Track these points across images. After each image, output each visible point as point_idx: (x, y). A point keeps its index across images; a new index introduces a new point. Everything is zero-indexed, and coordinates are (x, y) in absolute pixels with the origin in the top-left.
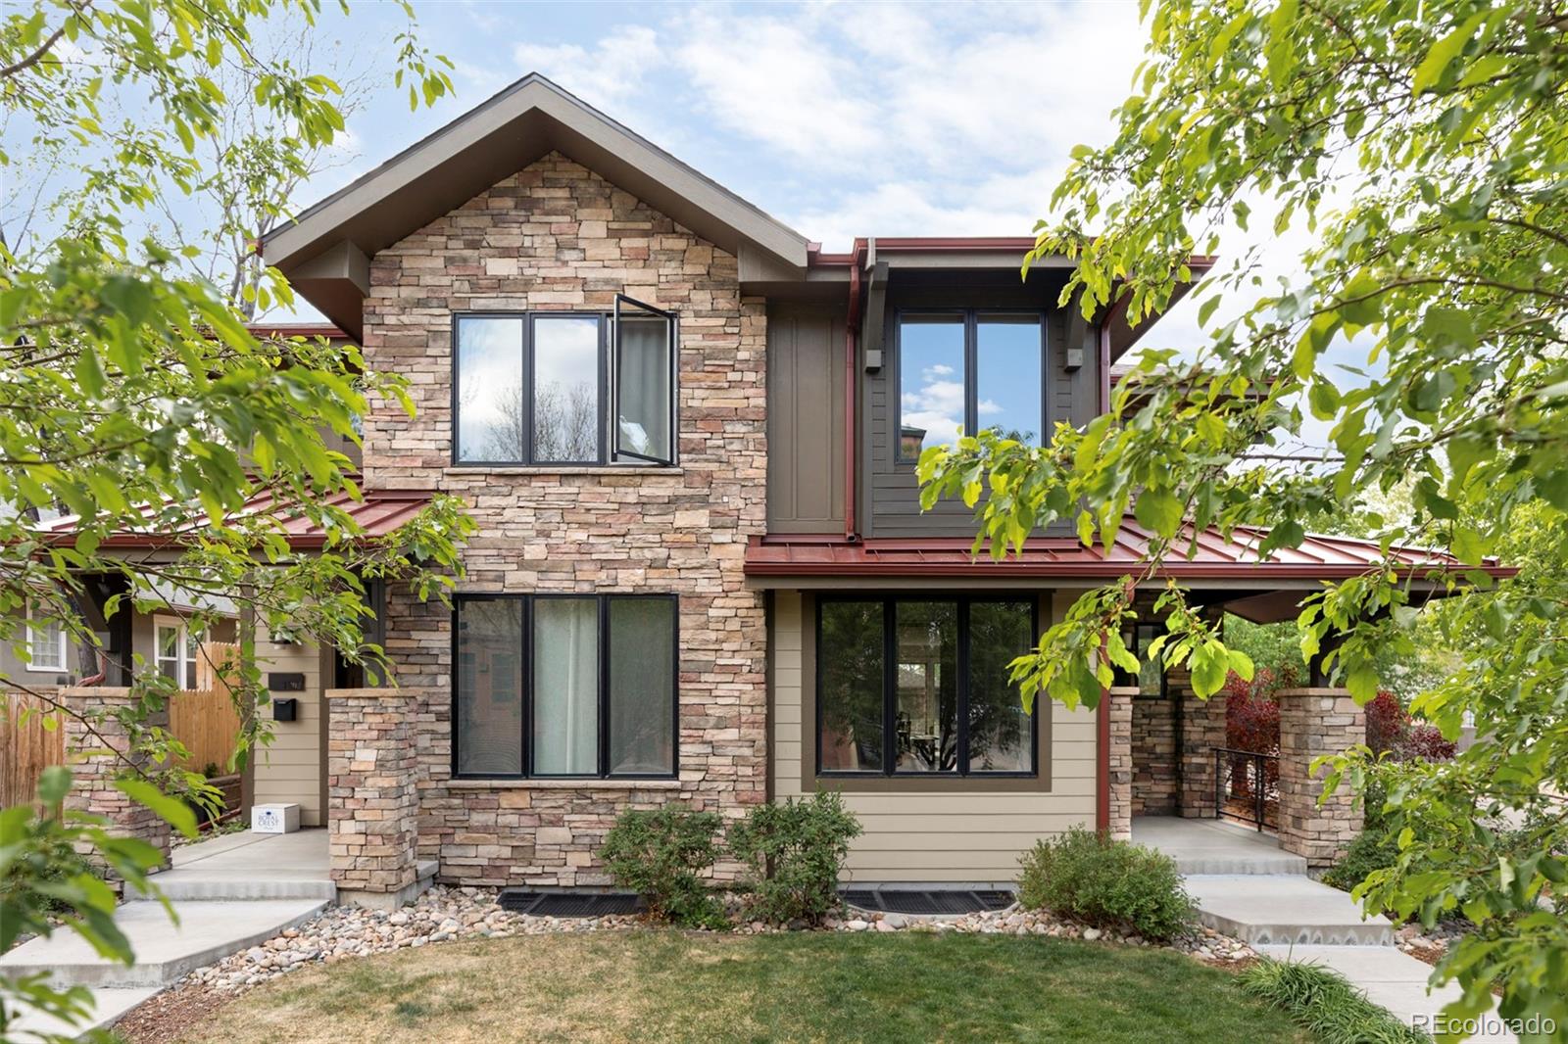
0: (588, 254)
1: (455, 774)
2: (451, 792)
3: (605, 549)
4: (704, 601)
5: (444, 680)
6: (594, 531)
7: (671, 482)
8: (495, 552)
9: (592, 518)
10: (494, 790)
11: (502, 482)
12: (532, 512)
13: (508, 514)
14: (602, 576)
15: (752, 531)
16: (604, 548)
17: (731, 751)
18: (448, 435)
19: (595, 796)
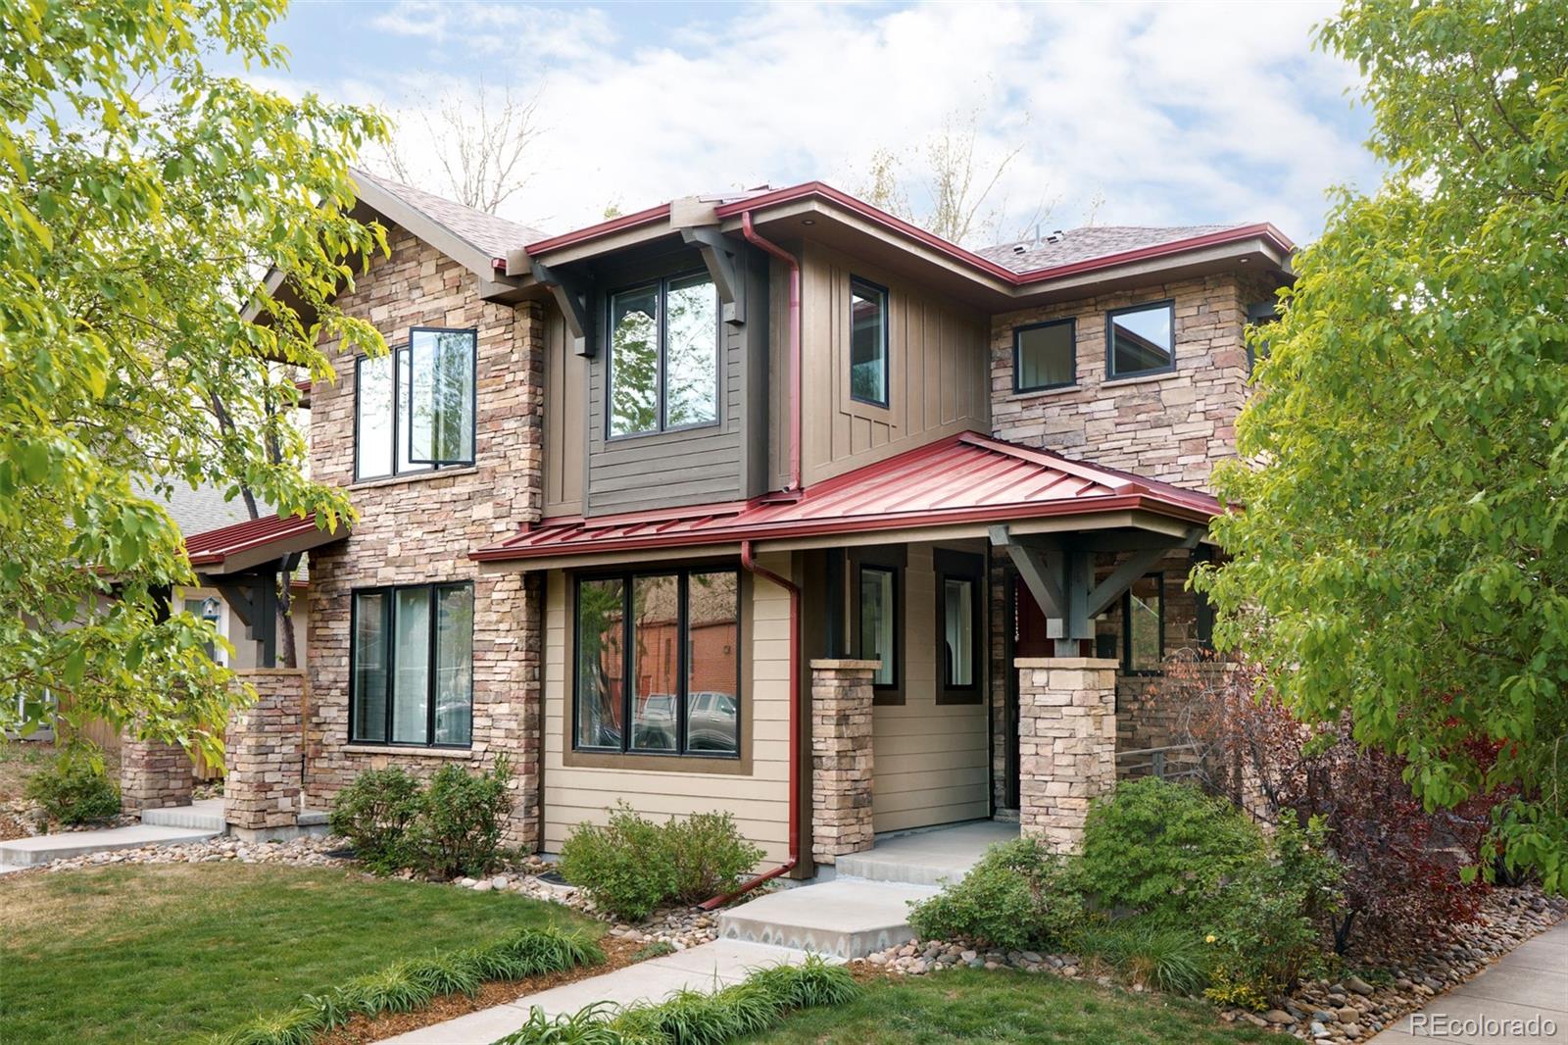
0: (426, 290)
1: (350, 741)
2: (347, 755)
3: (433, 544)
4: (490, 586)
5: (345, 661)
6: (427, 528)
7: (470, 479)
8: (372, 553)
9: (425, 518)
10: (369, 755)
11: (379, 492)
12: (392, 516)
13: (381, 519)
14: (430, 568)
15: (520, 518)
16: (430, 543)
17: (504, 724)
18: (351, 458)
19: (424, 763)
